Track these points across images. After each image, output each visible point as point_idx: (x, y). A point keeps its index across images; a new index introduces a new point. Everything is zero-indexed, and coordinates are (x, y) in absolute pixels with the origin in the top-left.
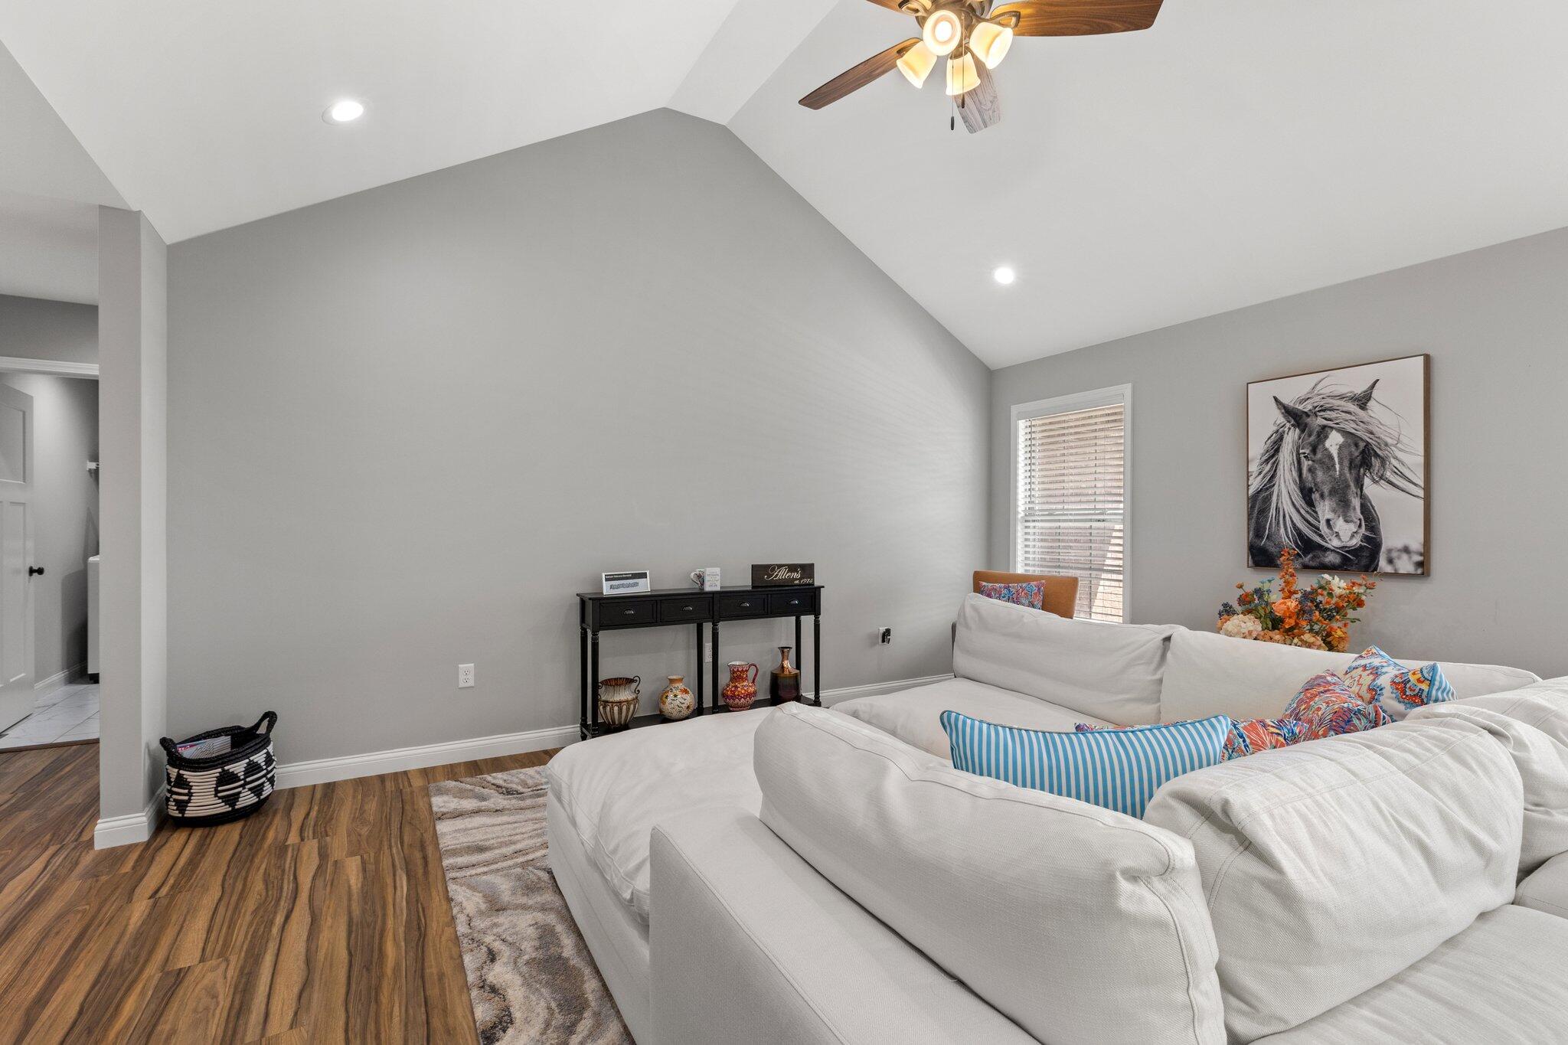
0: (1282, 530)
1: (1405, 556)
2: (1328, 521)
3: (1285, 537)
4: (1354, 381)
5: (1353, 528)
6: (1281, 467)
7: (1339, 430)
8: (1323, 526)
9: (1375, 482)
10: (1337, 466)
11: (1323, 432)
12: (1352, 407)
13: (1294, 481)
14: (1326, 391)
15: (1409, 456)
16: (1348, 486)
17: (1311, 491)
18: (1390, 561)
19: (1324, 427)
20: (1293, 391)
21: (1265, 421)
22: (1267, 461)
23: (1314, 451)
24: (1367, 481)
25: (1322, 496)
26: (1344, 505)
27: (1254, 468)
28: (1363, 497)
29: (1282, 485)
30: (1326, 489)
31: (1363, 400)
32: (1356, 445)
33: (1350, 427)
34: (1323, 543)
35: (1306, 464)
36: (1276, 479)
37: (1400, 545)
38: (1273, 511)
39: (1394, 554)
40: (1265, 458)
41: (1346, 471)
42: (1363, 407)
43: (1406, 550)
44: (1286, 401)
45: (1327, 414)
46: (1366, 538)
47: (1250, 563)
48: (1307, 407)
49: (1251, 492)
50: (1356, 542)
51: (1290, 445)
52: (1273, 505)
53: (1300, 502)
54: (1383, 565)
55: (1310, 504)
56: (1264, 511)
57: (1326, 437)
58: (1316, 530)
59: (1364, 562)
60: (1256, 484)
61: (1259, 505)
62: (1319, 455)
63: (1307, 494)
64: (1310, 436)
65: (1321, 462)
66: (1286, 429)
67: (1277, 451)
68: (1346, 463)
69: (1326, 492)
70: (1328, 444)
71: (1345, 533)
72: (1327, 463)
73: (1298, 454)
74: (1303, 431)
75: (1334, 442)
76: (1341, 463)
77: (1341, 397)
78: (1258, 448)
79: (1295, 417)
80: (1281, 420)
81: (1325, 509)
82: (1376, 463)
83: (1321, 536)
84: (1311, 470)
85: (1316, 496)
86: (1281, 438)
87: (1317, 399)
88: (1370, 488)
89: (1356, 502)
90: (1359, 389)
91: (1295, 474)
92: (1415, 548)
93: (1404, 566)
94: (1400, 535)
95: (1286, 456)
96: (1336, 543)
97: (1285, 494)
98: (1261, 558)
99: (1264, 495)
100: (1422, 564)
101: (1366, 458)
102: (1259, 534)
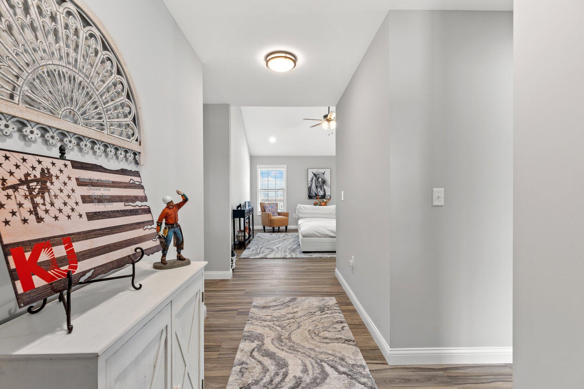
3: (314, 194)
4: (322, 171)
5: (322, 192)
6: (313, 183)
8: (319, 192)
12: (322, 175)
15: (329, 182)
16: (322, 186)
18: (327, 197)
19: (319, 177)
20: (315, 171)
21: (311, 175)
22: (311, 182)
24: (324, 185)
26: (321, 189)
27: (309, 183)
28: (324, 188)
30: (319, 186)
31: (324, 174)
32: (323, 180)
33: (322, 177)
34: (318, 194)
35: (316, 182)
36: (312, 185)
38: (312, 190)
43: (329, 195)
45: (319, 175)
46: (324, 194)
47: (308, 198)
48: (316, 174)
50: (323, 194)
53: (316, 188)
54: (326, 197)
55: (317, 189)
56: (310, 190)
59: (324, 197)
60: (309, 185)
61: (310, 189)
63: (317, 187)
67: (312, 180)
68: (322, 183)
70: (319, 180)
71: (321, 193)
72: (319, 183)
74: (316, 177)
75: (320, 179)
77: (321, 173)
78: (310, 180)
79: (315, 175)
80: (313, 175)
81: (319, 189)
86: (313, 178)
87: (318, 173)
88: (325, 187)
89: (323, 189)
90: (323, 172)
91: (315, 184)
92: (330, 195)
93: (328, 198)
94: (328, 193)
95: (314, 181)
96: (320, 195)
97: (314, 187)
98: (310, 197)
99: (310, 187)
100: (330, 197)
101: (324, 182)
102: (310, 193)
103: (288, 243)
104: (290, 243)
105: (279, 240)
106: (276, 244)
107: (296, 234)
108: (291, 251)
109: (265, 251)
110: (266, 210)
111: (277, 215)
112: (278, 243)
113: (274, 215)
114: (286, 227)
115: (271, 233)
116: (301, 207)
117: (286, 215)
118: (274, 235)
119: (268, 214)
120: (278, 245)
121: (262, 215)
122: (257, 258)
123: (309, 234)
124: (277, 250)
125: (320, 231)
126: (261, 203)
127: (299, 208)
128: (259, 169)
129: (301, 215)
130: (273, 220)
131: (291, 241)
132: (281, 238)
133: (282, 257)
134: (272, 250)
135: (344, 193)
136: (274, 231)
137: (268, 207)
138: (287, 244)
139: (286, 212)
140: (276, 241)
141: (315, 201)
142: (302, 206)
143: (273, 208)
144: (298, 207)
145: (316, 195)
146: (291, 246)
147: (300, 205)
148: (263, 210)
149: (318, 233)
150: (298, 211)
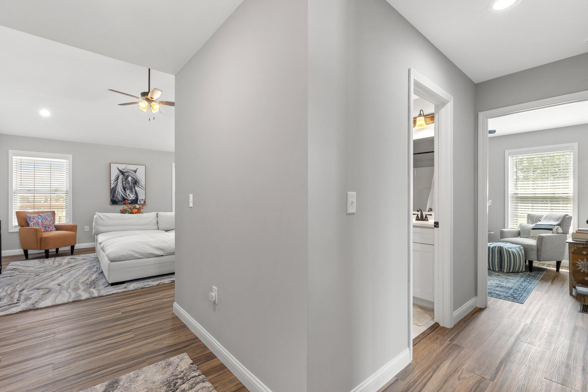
0: (119, 196)
1: (142, 201)
2: (129, 194)
3: (120, 198)
4: (134, 168)
5: (133, 196)
6: (119, 183)
7: (131, 177)
8: (128, 195)
9: (137, 187)
10: (130, 184)
11: (128, 176)
12: (133, 172)
13: (122, 186)
14: (128, 168)
15: (142, 182)
16: (133, 188)
17: (125, 188)
18: (140, 202)
19: (128, 175)
20: (122, 167)
21: (115, 173)
22: (115, 181)
23: (126, 180)
24: (136, 187)
25: (127, 189)
26: (132, 191)
27: (112, 182)
28: (135, 190)
29: (119, 186)
30: (128, 188)
31: (135, 171)
32: (134, 180)
33: (133, 176)
34: (128, 199)
35: (124, 183)
37: (141, 199)
38: (117, 192)
39: (140, 200)
40: (115, 180)
41: (132, 185)
42: (135, 173)
43: (142, 200)
44: (120, 169)
45: (129, 173)
46: (136, 198)
47: (111, 204)
48: (124, 171)
49: (112, 187)
50: (134, 198)
51: (121, 178)
52: (117, 191)
53: (123, 190)
54: (139, 203)
55: (125, 191)
56: (115, 192)
57: (128, 178)
58: (126, 196)
59: (135, 202)
60: (112, 186)
61: (113, 191)
62: (127, 181)
63: (124, 189)
64: (125, 177)
65: (127, 182)
66: (120, 175)
67: (118, 179)
68: (132, 183)
69: (128, 189)
70: (129, 179)
71: (132, 197)
72: (128, 183)
73: (123, 180)
74: (123, 176)
75: (130, 179)
76: (131, 183)
77: (131, 170)
78: (113, 178)
79: (122, 173)
80: (119, 172)
81: (128, 192)
82: (137, 183)
83: (127, 197)
84: (125, 184)
85: (126, 189)
86: (119, 177)
87: (126, 170)
88: (136, 188)
89: (134, 191)
90: (135, 169)
91: (122, 184)
92: (144, 199)
93: (142, 202)
94: (141, 197)
95: (120, 180)
96: (130, 199)
97: (119, 188)
98: (114, 202)
99: (114, 188)
100: (145, 202)
101: (136, 182)
102: (113, 197)
103: (81, 272)
104: (84, 272)
105: (59, 270)
106: (54, 278)
107: (92, 255)
108: (89, 286)
109: (31, 294)
110: (31, 224)
111: (54, 229)
112: (59, 275)
113: (47, 231)
114: (73, 247)
115: (42, 260)
116: (100, 216)
117: (73, 228)
118: (49, 262)
119: (36, 230)
120: (60, 280)
121: (20, 232)
122: (12, 313)
123: (123, 256)
124: (58, 288)
125: (140, 251)
126: (18, 213)
127: (99, 217)
128: (14, 157)
129: (102, 229)
130: (46, 238)
131: (85, 268)
132: (63, 266)
133: (71, 300)
134: (47, 290)
135: (194, 197)
136: (47, 255)
137: (34, 219)
138: (78, 275)
139: (71, 223)
140: (54, 272)
141: (123, 208)
142: (103, 215)
143: (46, 220)
144: (95, 216)
145: (124, 199)
146: (86, 277)
147: (99, 214)
148: (24, 224)
149: (137, 252)
150: (96, 222)
